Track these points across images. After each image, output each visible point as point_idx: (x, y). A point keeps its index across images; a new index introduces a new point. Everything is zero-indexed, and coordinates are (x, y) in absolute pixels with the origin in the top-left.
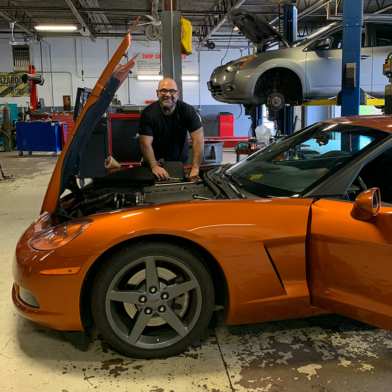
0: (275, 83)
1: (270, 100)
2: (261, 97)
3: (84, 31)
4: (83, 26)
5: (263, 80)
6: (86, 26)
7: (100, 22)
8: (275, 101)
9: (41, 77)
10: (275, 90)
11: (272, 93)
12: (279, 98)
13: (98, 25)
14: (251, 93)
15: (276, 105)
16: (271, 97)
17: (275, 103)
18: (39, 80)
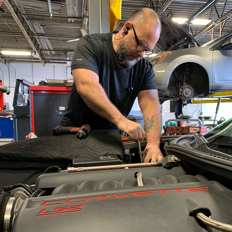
0: (185, 77)
1: (181, 91)
2: (173, 90)
3: (35, 54)
4: (34, 50)
5: (174, 75)
6: (36, 50)
7: (47, 48)
8: (186, 92)
9: (6, 88)
10: (185, 83)
11: (183, 85)
12: (189, 90)
13: (45, 51)
14: (166, 84)
15: (187, 96)
16: (182, 89)
17: (186, 93)
18: (5, 90)
